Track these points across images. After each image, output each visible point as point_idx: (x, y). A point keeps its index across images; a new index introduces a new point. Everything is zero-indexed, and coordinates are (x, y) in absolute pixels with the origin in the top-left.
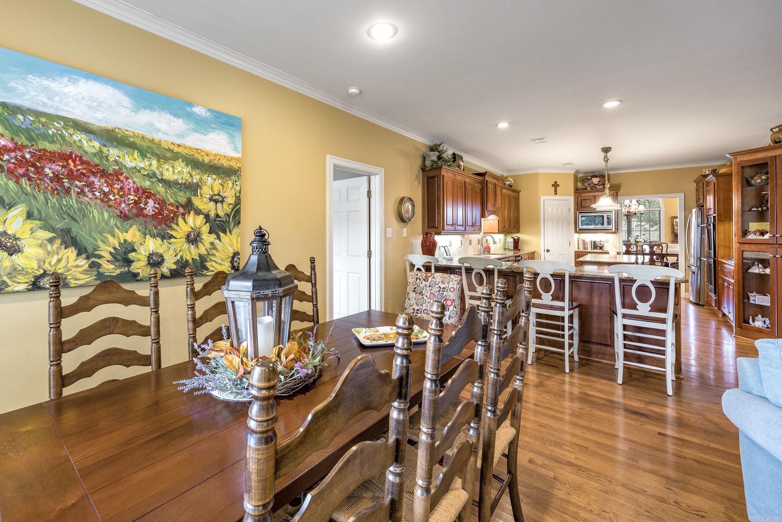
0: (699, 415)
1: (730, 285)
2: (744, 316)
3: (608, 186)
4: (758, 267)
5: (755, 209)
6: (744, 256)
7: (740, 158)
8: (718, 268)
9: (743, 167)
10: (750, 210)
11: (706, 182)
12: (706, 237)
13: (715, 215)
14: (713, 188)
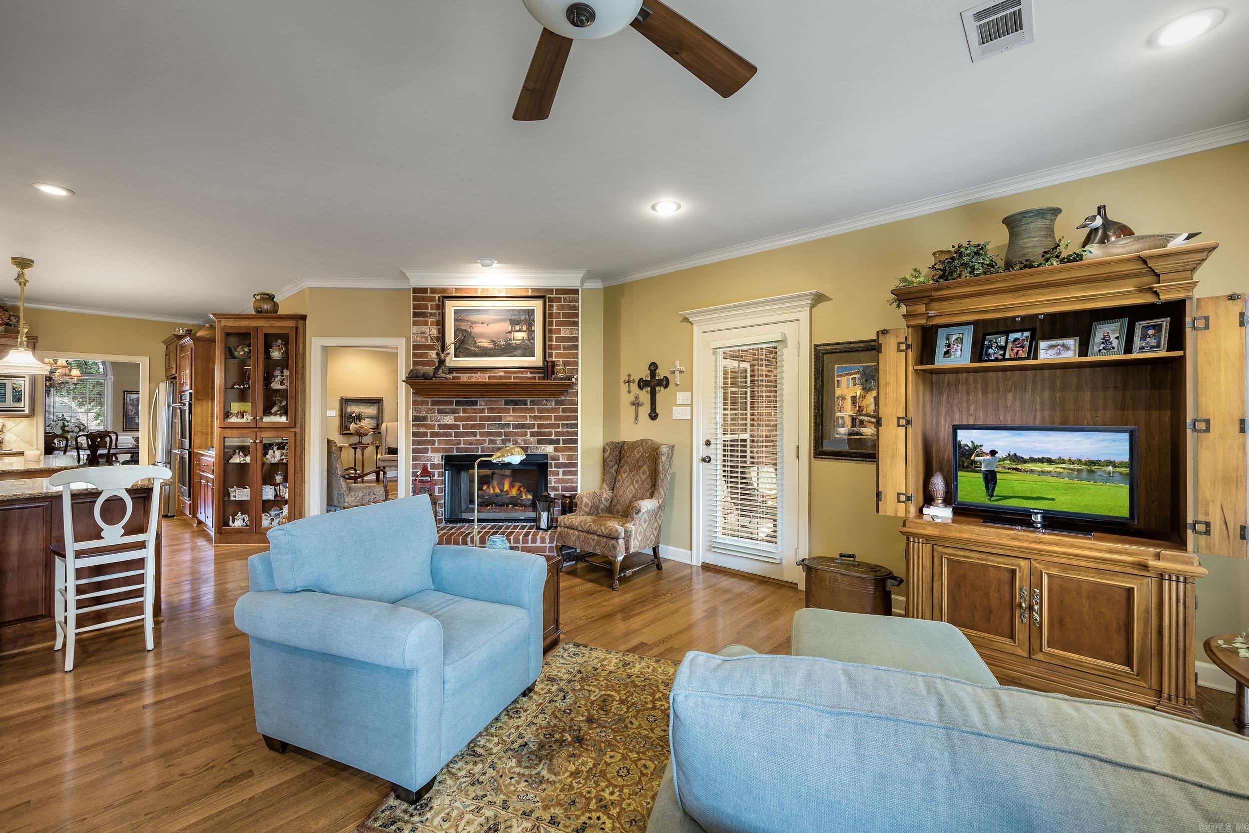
0: (190, 656)
1: (208, 482)
2: (224, 518)
3: (26, 330)
4: (239, 456)
5: (238, 387)
6: (226, 444)
7: (224, 322)
8: (194, 462)
9: (227, 334)
10: (233, 388)
11: (180, 345)
12: (178, 420)
13: (191, 391)
14: (190, 356)
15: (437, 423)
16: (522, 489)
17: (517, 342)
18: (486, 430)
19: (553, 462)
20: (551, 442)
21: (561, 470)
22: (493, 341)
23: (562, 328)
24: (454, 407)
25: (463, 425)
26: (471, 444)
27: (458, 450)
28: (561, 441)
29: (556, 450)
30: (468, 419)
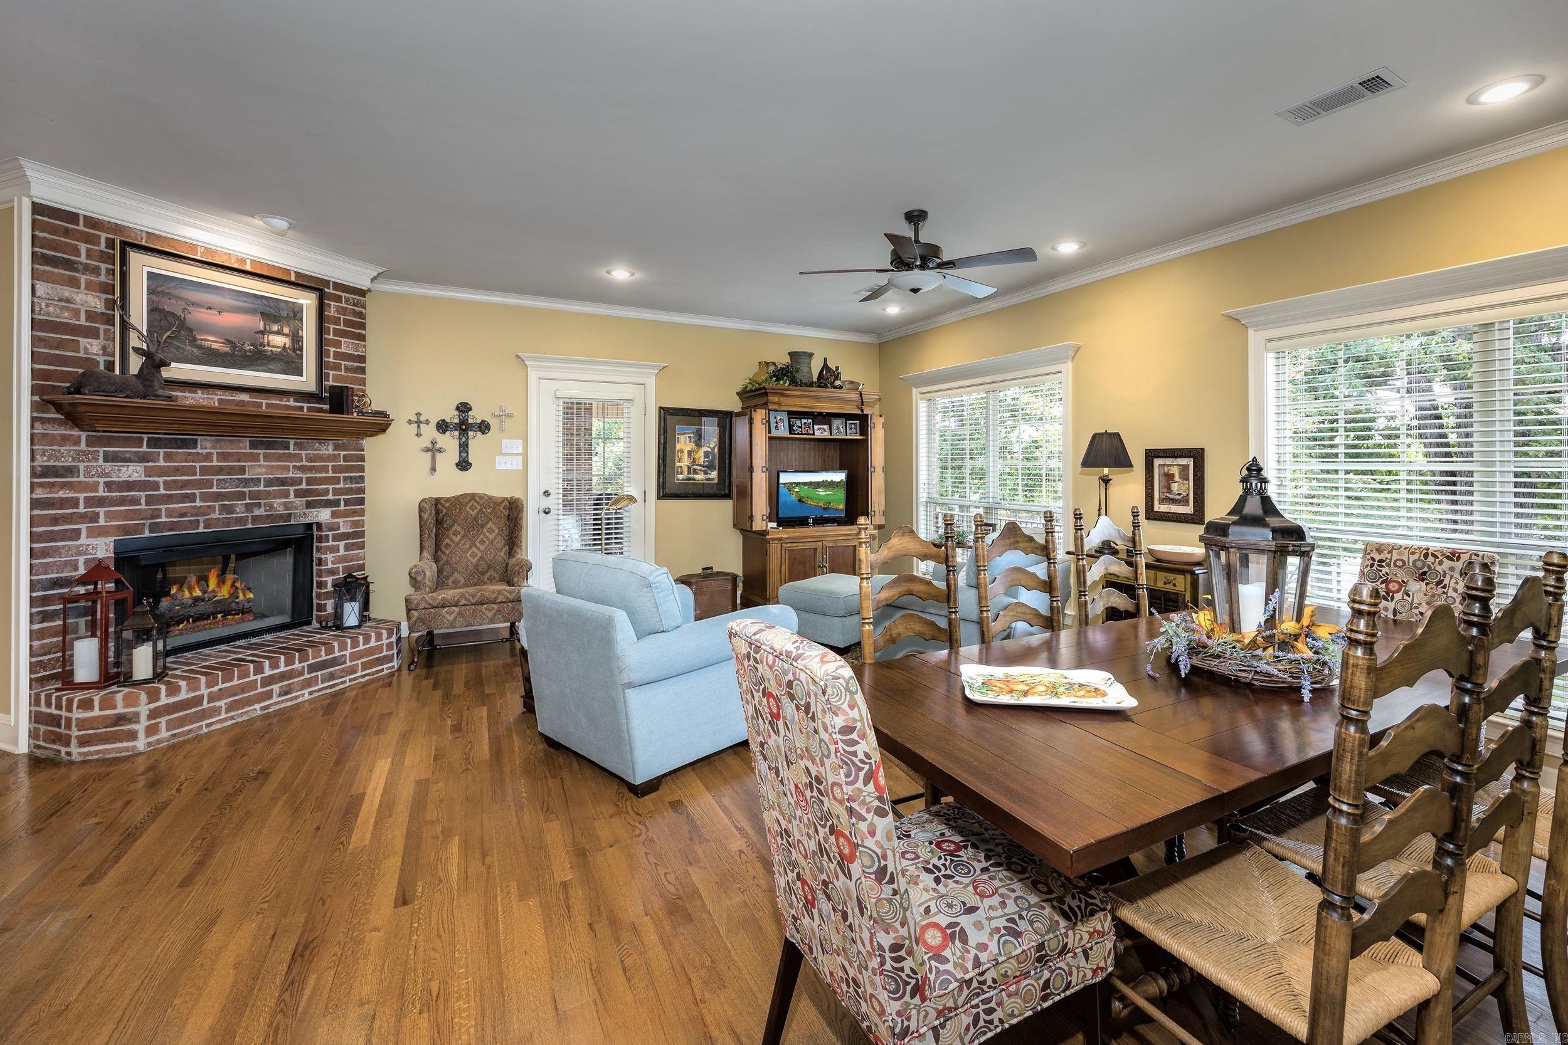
15: (102, 480)
16: (238, 585)
17: (274, 349)
18: (215, 490)
19: (330, 533)
20: (328, 504)
21: (342, 544)
22: (229, 342)
23: (343, 340)
24: (145, 449)
25: (165, 482)
26: (183, 515)
27: (153, 527)
28: (342, 503)
29: (334, 515)
30: (177, 471)
